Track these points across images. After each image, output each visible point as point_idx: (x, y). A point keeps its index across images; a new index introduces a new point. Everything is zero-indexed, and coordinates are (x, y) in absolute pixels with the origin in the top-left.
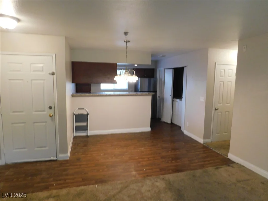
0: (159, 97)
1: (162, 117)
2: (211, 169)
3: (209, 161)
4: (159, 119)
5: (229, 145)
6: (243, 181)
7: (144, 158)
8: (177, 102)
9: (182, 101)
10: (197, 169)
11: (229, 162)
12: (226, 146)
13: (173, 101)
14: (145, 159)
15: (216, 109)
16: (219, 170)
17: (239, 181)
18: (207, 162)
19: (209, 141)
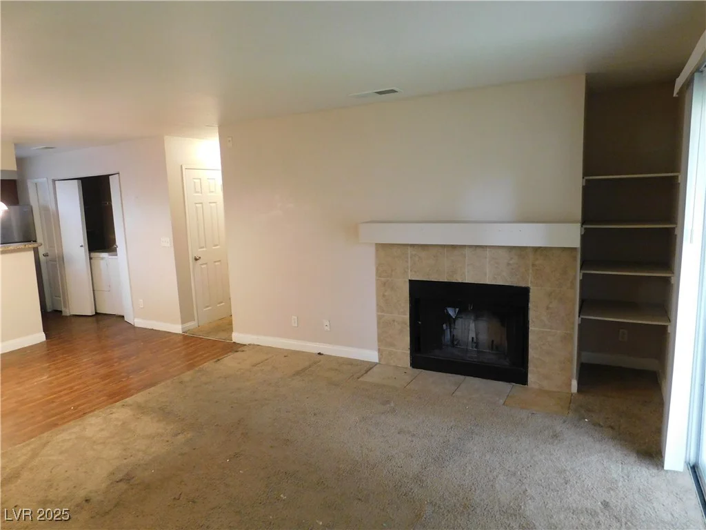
0: (45, 255)
1: (65, 307)
2: (209, 365)
3: (201, 355)
4: (58, 313)
5: (230, 324)
6: (259, 363)
7: (61, 391)
8: (103, 258)
9: (117, 255)
10: (184, 373)
11: (235, 347)
12: (226, 325)
13: (91, 258)
14: (66, 392)
15: (196, 259)
16: (221, 361)
17: (255, 365)
18: (198, 359)
19: (192, 325)
